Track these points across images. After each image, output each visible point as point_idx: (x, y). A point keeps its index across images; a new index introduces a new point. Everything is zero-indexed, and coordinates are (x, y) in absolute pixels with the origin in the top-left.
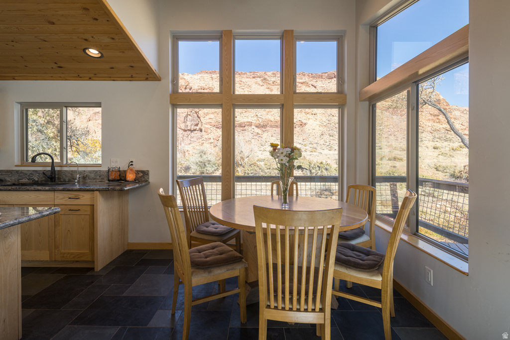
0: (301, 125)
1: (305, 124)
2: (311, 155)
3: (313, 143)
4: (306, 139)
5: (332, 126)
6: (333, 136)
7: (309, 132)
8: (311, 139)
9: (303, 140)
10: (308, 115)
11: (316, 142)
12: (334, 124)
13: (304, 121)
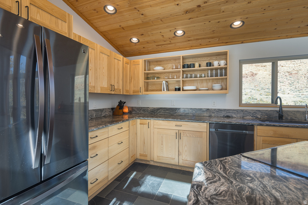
0: (252, 75)
1: (256, 74)
2: (267, 98)
3: (264, 88)
4: (257, 86)
5: (281, 74)
6: (283, 83)
7: (260, 80)
8: (262, 86)
9: (255, 86)
10: (258, 67)
11: (267, 87)
12: (283, 73)
13: (255, 72)
